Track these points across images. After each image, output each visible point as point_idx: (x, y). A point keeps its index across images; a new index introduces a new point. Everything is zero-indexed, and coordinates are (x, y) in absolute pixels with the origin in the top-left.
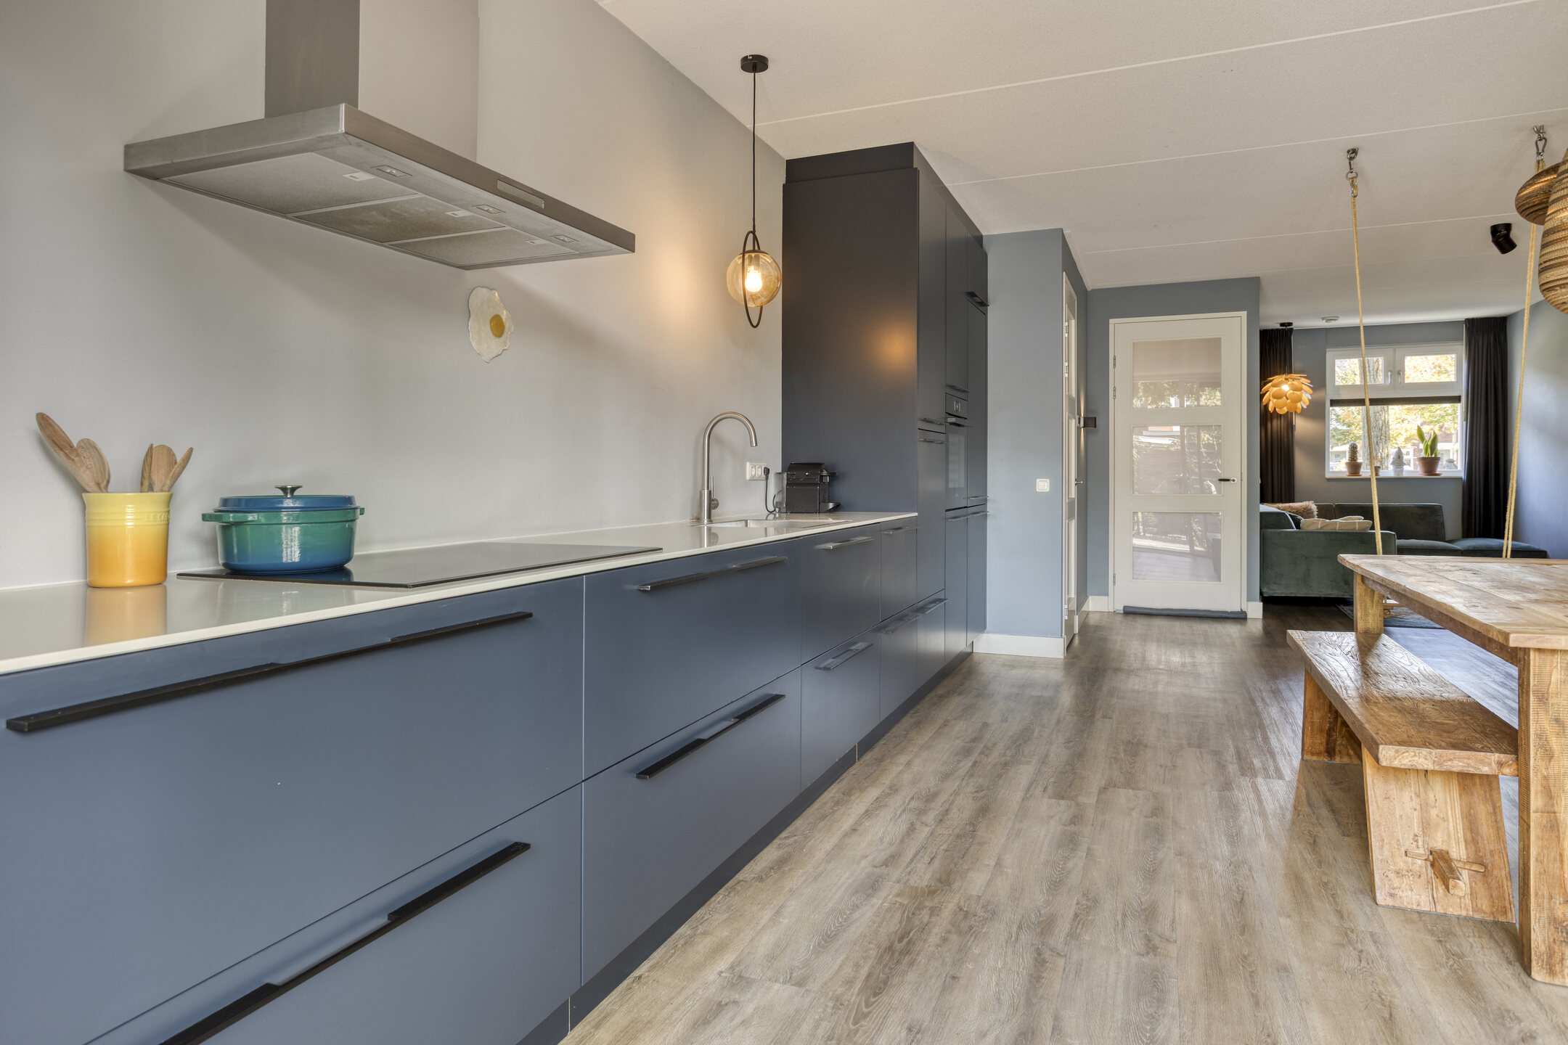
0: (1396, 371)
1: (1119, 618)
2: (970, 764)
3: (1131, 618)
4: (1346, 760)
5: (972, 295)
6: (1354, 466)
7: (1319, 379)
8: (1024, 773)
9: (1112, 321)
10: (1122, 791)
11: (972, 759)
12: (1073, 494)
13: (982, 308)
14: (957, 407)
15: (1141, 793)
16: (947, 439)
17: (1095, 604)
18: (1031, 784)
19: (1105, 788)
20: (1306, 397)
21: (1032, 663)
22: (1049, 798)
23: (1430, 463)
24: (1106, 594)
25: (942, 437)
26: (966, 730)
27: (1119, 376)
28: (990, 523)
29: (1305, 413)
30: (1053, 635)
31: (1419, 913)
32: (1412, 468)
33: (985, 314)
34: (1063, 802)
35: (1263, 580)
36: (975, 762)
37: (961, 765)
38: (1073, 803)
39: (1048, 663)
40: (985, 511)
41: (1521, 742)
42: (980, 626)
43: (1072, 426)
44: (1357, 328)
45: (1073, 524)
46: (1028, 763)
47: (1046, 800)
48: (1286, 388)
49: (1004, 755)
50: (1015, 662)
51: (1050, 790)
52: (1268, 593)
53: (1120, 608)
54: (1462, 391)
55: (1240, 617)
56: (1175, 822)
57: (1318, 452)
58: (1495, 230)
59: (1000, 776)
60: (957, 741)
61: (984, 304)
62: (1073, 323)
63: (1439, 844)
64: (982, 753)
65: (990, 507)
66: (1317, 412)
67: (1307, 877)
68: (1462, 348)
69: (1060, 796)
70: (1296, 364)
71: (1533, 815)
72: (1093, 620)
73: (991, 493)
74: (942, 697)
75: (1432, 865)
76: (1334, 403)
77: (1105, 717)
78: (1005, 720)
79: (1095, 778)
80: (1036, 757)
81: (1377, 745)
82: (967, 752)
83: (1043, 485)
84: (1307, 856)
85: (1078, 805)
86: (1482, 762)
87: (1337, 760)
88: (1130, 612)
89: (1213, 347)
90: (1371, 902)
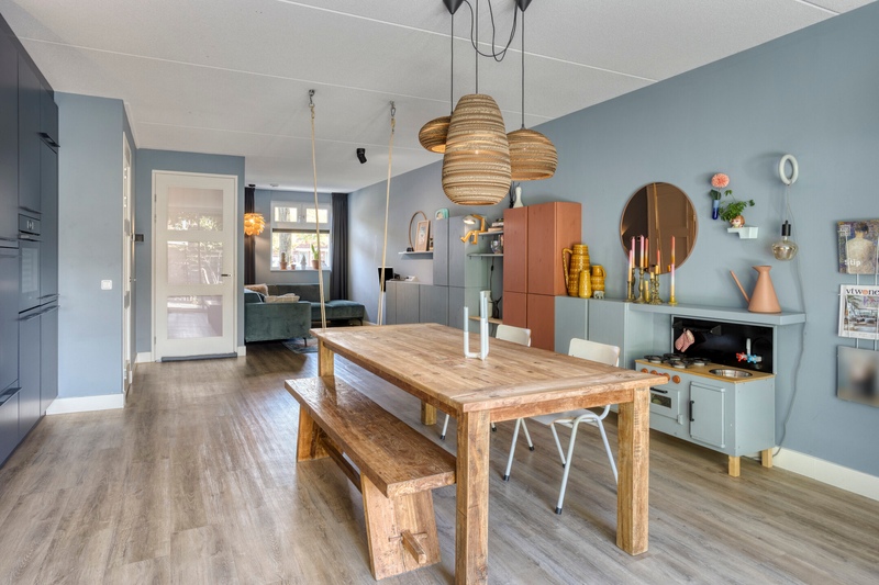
0: (302, 216)
1: (159, 366)
2: (48, 546)
3: (167, 365)
4: (321, 457)
5: (44, 135)
6: (284, 264)
7: (268, 218)
8: (104, 538)
9: (153, 171)
10: (190, 531)
11: (50, 539)
12: (129, 289)
13: (54, 148)
14: (30, 225)
15: (204, 529)
16: (20, 254)
17: (142, 358)
18: (111, 551)
19: (175, 534)
20: (262, 226)
21: (98, 417)
22: (130, 562)
23: (316, 263)
24: (150, 351)
25: (16, 252)
26: (42, 504)
27: (157, 208)
28: (61, 314)
29: (261, 236)
30: (115, 392)
31: (398, 577)
32: (310, 266)
33: (57, 153)
34: (143, 563)
35: (246, 333)
36: (54, 541)
37: (39, 550)
38: (152, 561)
39: (111, 413)
40: (56, 306)
41: (460, 464)
42: (53, 393)
43: (128, 241)
44: (313, 193)
45: (129, 308)
46: (106, 526)
47: (127, 566)
48: (252, 221)
49: (83, 523)
50: (83, 420)
51: (129, 553)
52: (248, 340)
53: (159, 359)
54: (330, 228)
55: (233, 356)
56: (234, 552)
57: (267, 256)
58: (358, 151)
59: (79, 552)
60: (33, 520)
61: (55, 145)
62: (129, 169)
63: (405, 528)
64: (60, 528)
65: (61, 302)
66: (266, 235)
67: (331, 571)
68: (330, 207)
69: (139, 557)
70: (256, 208)
71: (468, 510)
72: (141, 370)
73: (61, 291)
74: (15, 470)
75: (403, 542)
76: (274, 230)
77: (163, 457)
78: (80, 482)
79: (166, 524)
80: (112, 517)
81: (386, 485)
82: (44, 530)
83: (107, 285)
84: (325, 551)
85: (156, 561)
86: (438, 480)
87: (316, 458)
88: (166, 361)
89: (219, 194)
90: (372, 579)
